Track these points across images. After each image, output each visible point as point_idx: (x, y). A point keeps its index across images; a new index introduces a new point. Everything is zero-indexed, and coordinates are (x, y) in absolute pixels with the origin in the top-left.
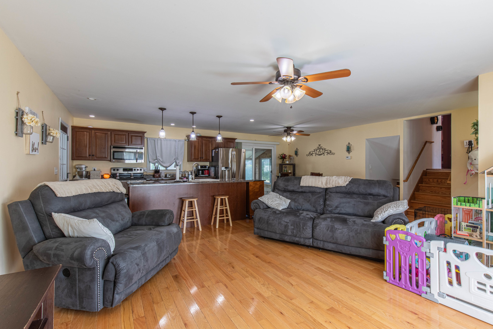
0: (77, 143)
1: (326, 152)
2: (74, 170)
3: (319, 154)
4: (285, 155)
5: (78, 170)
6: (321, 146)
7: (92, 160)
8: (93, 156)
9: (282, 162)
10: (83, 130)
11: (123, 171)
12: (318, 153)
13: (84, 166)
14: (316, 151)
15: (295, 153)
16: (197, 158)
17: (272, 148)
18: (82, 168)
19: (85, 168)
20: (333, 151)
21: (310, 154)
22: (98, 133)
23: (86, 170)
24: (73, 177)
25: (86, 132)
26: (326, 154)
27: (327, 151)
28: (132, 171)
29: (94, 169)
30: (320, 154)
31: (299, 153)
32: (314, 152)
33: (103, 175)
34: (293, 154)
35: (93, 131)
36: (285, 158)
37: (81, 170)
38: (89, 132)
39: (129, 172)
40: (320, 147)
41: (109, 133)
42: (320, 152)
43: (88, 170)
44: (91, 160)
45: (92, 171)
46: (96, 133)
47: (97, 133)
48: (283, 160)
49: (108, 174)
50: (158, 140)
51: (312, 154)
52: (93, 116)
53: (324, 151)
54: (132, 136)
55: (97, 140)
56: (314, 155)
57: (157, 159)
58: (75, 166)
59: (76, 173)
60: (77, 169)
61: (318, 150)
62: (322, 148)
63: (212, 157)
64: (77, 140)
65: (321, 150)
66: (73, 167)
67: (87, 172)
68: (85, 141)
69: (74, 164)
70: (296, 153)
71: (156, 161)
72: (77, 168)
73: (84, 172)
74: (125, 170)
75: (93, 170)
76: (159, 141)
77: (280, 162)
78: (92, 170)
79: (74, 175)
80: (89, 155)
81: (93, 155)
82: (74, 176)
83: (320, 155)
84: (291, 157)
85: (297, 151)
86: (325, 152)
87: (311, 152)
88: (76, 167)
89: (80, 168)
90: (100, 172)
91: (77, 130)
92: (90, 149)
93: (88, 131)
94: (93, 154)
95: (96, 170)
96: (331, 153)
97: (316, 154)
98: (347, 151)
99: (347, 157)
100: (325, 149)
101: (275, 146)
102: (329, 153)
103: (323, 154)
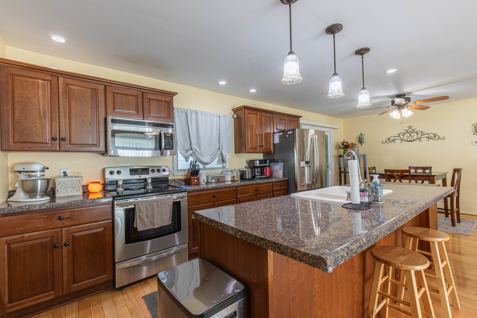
0: (16, 105)
1: (424, 136)
2: (11, 176)
4: (348, 143)
5: (22, 177)
6: (413, 128)
7: (60, 151)
8: (62, 142)
10: (32, 74)
11: (131, 174)
12: (406, 138)
13: (37, 167)
14: (402, 136)
15: (358, 140)
16: (255, 147)
17: (328, 134)
18: (34, 172)
19: (43, 171)
20: (441, 135)
21: (390, 140)
22: (73, 85)
23: (43, 175)
24: (7, 195)
25: (43, 80)
26: (424, 139)
27: (427, 135)
28: (148, 174)
29: (64, 173)
30: (412, 140)
31: (365, 139)
32: (397, 138)
33: (87, 185)
35: (61, 79)
36: (349, 148)
37: (30, 176)
38: (50, 81)
39: (143, 176)
40: (410, 130)
41: (101, 88)
42: (411, 137)
43: (48, 174)
44: (56, 151)
45: (59, 177)
46: (68, 84)
47: (70, 85)
49: (99, 182)
50: (191, 113)
52: (59, 39)
53: (420, 135)
54: (150, 99)
55: (73, 103)
56: (398, 142)
57: (192, 149)
58: (12, 168)
59: (17, 185)
60: (17, 173)
61: (408, 135)
62: (415, 131)
63: (274, 144)
64: (16, 99)
65: (414, 134)
66: (7, 168)
67: (48, 180)
68: (39, 103)
69: (10, 163)
70: (361, 141)
71: (191, 152)
72: (20, 172)
73: (39, 182)
74: (133, 171)
75: (62, 174)
76: (194, 115)
78: (58, 174)
79: (10, 189)
80: (54, 139)
81: (62, 139)
82: (10, 192)
83: (410, 141)
84: (355, 146)
85: (361, 138)
86: (422, 137)
87: (392, 138)
88: (16, 169)
89: (28, 172)
90: (80, 178)
91: (16, 71)
92: (53, 124)
93: (49, 78)
94: (63, 135)
95: (68, 175)
96: (436, 137)
97: (402, 140)
98: (476, 134)
99: (475, 142)
100: (423, 133)
101: (332, 130)
102: (431, 137)
103: (418, 139)
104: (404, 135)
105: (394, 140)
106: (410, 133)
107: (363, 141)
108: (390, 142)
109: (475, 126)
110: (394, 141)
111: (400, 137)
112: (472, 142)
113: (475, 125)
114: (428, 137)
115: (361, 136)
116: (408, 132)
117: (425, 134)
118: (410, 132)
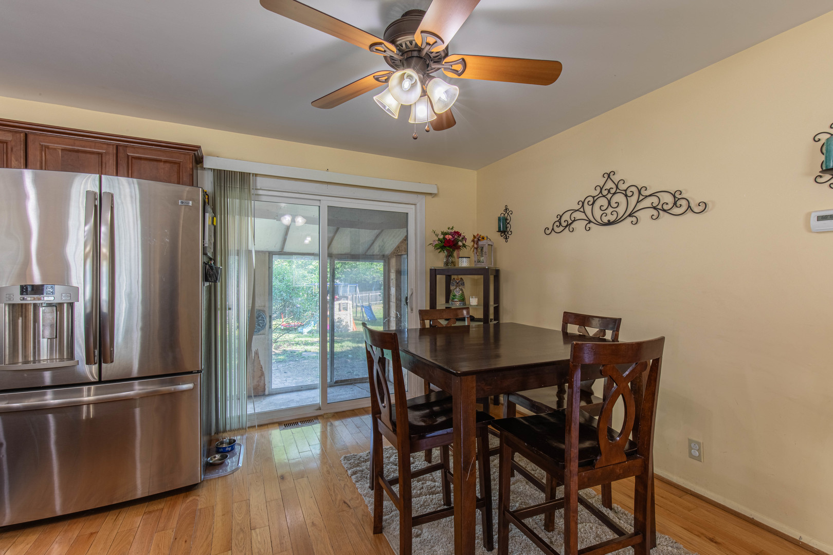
1: (647, 203)
3: (605, 220)
4: (457, 233)
6: (616, 178)
9: (447, 263)
12: (598, 213)
14: (588, 209)
15: (499, 227)
17: (410, 210)
20: (695, 197)
21: (563, 224)
26: (644, 215)
27: (654, 200)
30: (612, 218)
31: (514, 225)
32: (578, 215)
34: (490, 231)
36: (458, 248)
40: (610, 185)
42: (610, 210)
48: (450, 255)
51: (568, 225)
53: (633, 200)
56: (579, 226)
61: (603, 202)
62: (622, 187)
65: (619, 198)
70: (504, 228)
77: (439, 260)
83: (609, 223)
84: (480, 243)
85: (506, 219)
87: (566, 217)
96: (678, 203)
97: (590, 222)
98: (827, 177)
99: (821, 218)
100: (644, 193)
101: (421, 201)
102: (665, 207)
103: (630, 215)
104: (594, 202)
105: (570, 222)
106: (609, 196)
107: (508, 229)
108: (561, 228)
109: (821, 143)
110: (572, 226)
111: (584, 212)
112: (808, 215)
113: (824, 137)
114: (655, 208)
115: (506, 215)
116: (605, 193)
117: (646, 197)
118: (609, 191)
